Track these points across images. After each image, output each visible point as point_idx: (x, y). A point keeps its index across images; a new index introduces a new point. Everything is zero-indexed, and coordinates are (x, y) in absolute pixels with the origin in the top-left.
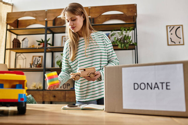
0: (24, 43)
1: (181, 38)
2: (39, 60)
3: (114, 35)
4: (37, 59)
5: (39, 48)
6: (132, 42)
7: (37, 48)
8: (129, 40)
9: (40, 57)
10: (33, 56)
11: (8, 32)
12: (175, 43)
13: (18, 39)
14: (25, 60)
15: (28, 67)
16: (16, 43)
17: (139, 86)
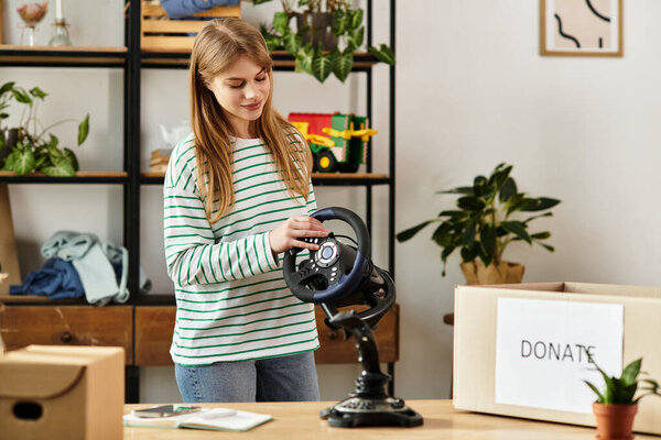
1: (608, 20)
12: (578, 45)
17: (533, 350)
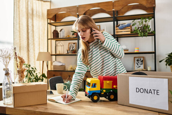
0: (61, 33)
2: (74, 46)
3: (134, 25)
4: (72, 46)
5: (73, 38)
6: (151, 30)
7: (72, 38)
8: (149, 28)
9: (74, 44)
10: (69, 43)
11: (49, 25)
13: (56, 30)
14: (63, 47)
15: (66, 52)
16: (55, 33)
17: (140, 90)
